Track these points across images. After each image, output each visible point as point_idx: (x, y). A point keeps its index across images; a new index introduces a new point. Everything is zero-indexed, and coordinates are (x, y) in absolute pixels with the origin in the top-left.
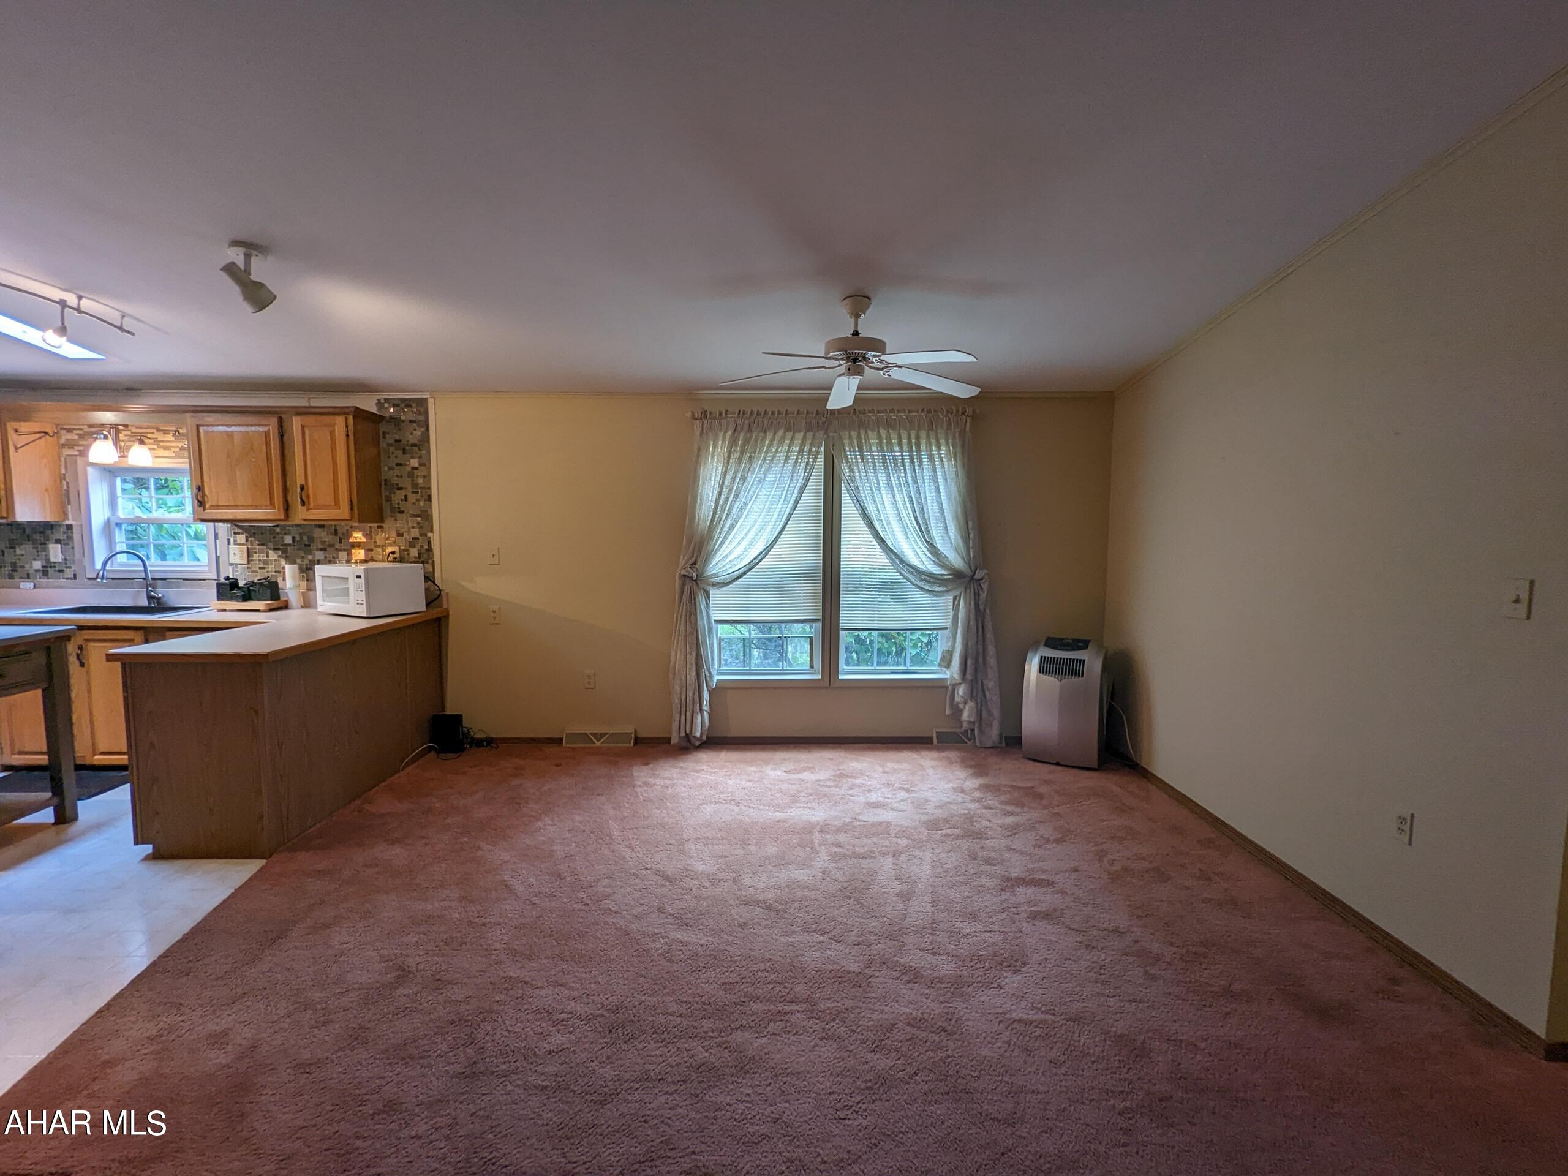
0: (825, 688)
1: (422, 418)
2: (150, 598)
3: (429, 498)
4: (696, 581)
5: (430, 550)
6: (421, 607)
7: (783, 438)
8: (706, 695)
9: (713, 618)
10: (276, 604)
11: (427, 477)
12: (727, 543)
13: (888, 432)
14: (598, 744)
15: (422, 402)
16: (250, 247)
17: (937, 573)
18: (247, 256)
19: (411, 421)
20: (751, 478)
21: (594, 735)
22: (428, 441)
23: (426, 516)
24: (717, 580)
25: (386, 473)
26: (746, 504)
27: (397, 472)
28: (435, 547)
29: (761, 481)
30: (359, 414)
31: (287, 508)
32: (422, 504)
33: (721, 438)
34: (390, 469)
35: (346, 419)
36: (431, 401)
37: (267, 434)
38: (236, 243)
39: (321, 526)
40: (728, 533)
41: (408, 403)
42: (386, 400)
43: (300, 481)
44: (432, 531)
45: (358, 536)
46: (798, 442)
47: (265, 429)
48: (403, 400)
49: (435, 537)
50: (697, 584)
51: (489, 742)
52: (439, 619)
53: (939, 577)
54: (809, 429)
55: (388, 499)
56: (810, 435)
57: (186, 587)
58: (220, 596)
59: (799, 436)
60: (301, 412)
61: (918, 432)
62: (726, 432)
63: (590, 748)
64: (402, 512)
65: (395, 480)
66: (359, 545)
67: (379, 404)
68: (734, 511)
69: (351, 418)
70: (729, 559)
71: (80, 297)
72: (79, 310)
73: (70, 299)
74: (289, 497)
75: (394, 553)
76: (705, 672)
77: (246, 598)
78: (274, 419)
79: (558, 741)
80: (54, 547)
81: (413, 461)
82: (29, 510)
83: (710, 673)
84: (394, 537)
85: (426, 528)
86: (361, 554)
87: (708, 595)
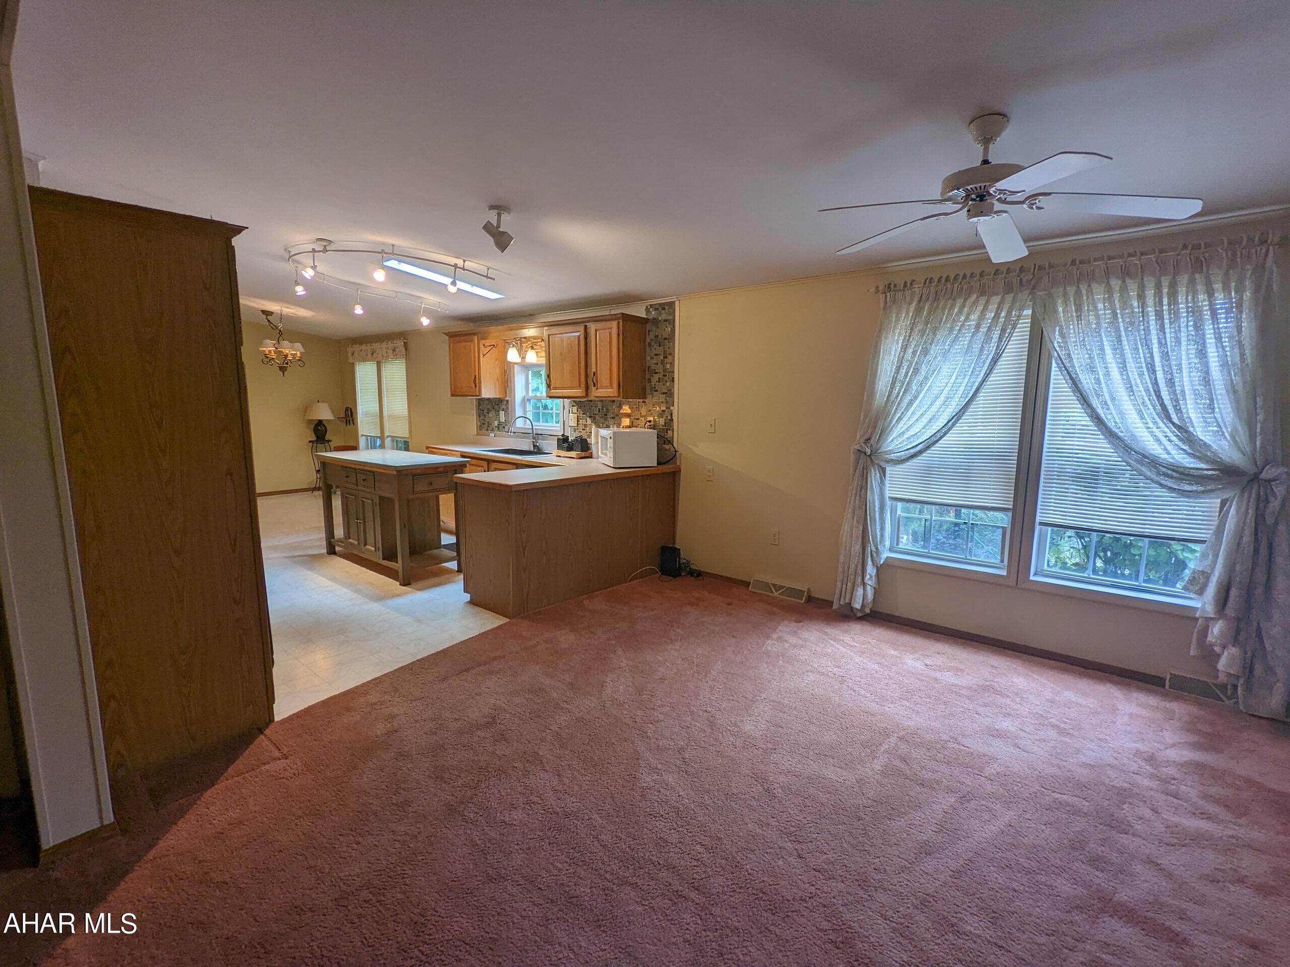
0: (1011, 587)
1: (671, 317)
2: (534, 446)
3: (673, 381)
4: (870, 456)
5: (672, 420)
6: (653, 461)
7: (975, 303)
8: (870, 570)
9: (888, 494)
10: (583, 454)
11: (672, 364)
12: (905, 419)
13: (1124, 282)
14: (776, 594)
15: (671, 305)
16: (499, 208)
17: (1192, 466)
18: (499, 215)
19: (665, 321)
20: (934, 350)
21: (775, 586)
22: (674, 336)
23: (669, 394)
24: (893, 456)
25: (650, 362)
26: (926, 378)
27: (655, 361)
28: (675, 418)
29: (945, 354)
30: (626, 318)
31: (587, 389)
32: (668, 384)
33: (904, 311)
34: (652, 358)
35: (618, 322)
36: (677, 303)
37: (579, 337)
38: (492, 207)
39: (613, 401)
40: (907, 409)
41: (662, 306)
42: (651, 305)
43: (594, 370)
44: (673, 405)
45: (626, 409)
46: (993, 307)
47: (578, 334)
48: (660, 304)
49: (675, 409)
50: (872, 461)
51: (699, 574)
52: (674, 472)
53: (1195, 473)
54: (1009, 289)
55: (649, 380)
56: (1009, 297)
57: (550, 440)
58: (560, 447)
59: (996, 300)
60: (596, 320)
61: (1174, 277)
62: (910, 304)
63: (768, 596)
64: (656, 391)
65: (653, 366)
66: (628, 415)
67: (647, 310)
68: (914, 387)
69: (621, 321)
70: (906, 436)
71: (464, 261)
72: (463, 269)
73: (460, 262)
74: (588, 380)
75: (650, 421)
76: (871, 547)
77: (570, 449)
78: (582, 328)
79: (747, 584)
80: (502, 413)
81: (665, 352)
82: (488, 391)
83: (877, 548)
84: (652, 410)
85: (670, 403)
86: (626, 421)
87: (883, 471)
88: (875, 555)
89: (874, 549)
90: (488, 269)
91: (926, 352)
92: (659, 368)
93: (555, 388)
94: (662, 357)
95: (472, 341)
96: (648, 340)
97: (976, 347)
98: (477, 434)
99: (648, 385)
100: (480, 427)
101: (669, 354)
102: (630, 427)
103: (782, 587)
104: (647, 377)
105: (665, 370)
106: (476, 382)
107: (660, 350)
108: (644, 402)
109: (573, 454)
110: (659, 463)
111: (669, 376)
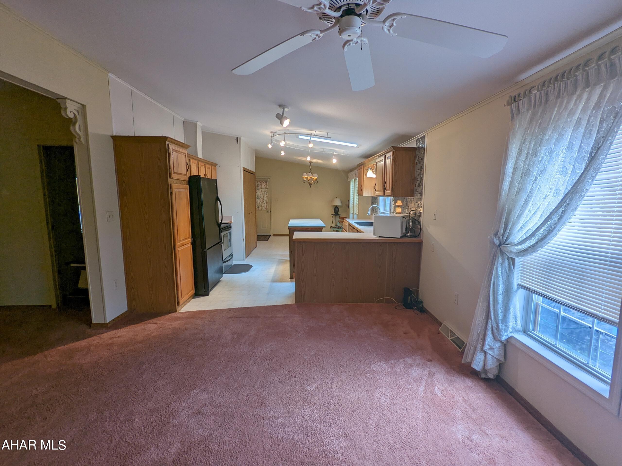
1: (423, 145)
3: (423, 185)
4: (499, 246)
9: (515, 280)
11: (423, 174)
14: (450, 338)
18: (283, 109)
19: (422, 148)
20: (543, 150)
21: (451, 332)
22: (424, 157)
23: (421, 194)
24: (518, 248)
25: (416, 174)
28: (422, 209)
29: (550, 153)
31: (384, 191)
32: (421, 187)
35: (393, 152)
36: (426, 136)
37: (383, 163)
41: (421, 139)
42: (418, 140)
43: (386, 180)
45: (399, 203)
49: (422, 203)
50: (501, 252)
51: (424, 311)
52: (419, 243)
60: (387, 152)
64: (417, 192)
65: (417, 177)
66: (399, 206)
68: (528, 187)
69: (395, 151)
71: (315, 132)
72: (315, 135)
73: (313, 132)
75: (413, 211)
76: (492, 322)
78: (384, 157)
79: (440, 325)
83: (498, 326)
84: (415, 204)
85: (421, 199)
86: (399, 210)
87: (512, 261)
88: (495, 331)
89: (494, 325)
90: (328, 133)
91: (535, 154)
93: (377, 191)
94: (420, 170)
95: (362, 168)
96: (416, 161)
97: (577, 143)
99: (415, 188)
100: (371, 212)
101: (422, 168)
102: (400, 213)
103: (454, 335)
104: (415, 183)
105: (421, 179)
106: (362, 188)
107: (420, 166)
108: (413, 199)
110: (401, 236)
111: (421, 182)
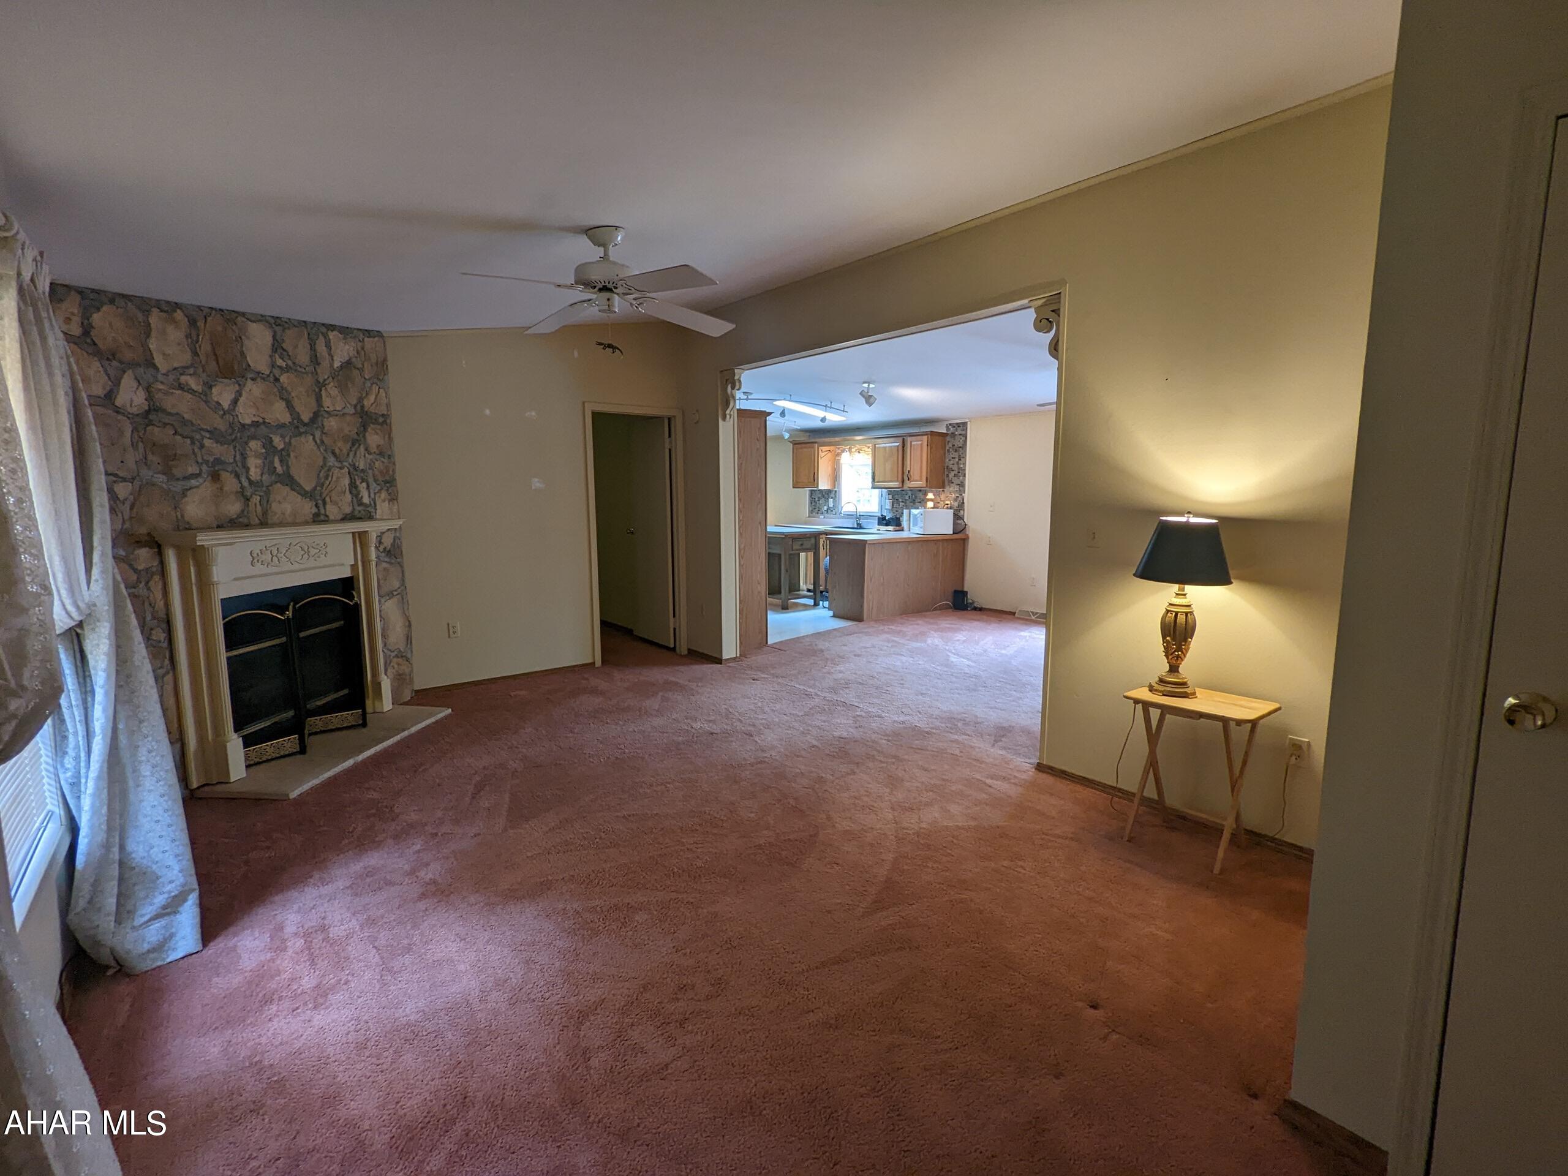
1: (964, 432)
2: (858, 524)
3: (965, 476)
5: (963, 503)
6: (950, 531)
10: (898, 528)
11: (964, 464)
14: (1033, 618)
15: (965, 424)
18: (868, 387)
19: (960, 435)
21: (1032, 613)
22: (966, 445)
23: (962, 485)
25: (949, 463)
27: (952, 462)
28: (965, 501)
30: (932, 434)
31: (903, 482)
32: (961, 478)
34: (950, 460)
36: (970, 423)
37: (898, 446)
39: (920, 491)
41: (958, 425)
42: (950, 424)
43: (908, 468)
44: (964, 493)
45: (930, 496)
47: (898, 444)
48: (957, 424)
49: (966, 496)
51: (980, 608)
52: (964, 540)
55: (948, 476)
58: (879, 523)
60: (911, 435)
63: (1028, 619)
64: (953, 483)
65: (951, 466)
66: (931, 500)
67: (947, 427)
69: (929, 436)
74: (904, 476)
75: (948, 504)
77: (887, 525)
78: (901, 439)
79: (1014, 614)
80: (831, 500)
81: (959, 456)
82: (823, 484)
84: (949, 496)
85: (962, 491)
86: (930, 504)
92: (955, 467)
93: (878, 482)
94: (957, 460)
95: (814, 447)
96: (947, 448)
98: (809, 517)
99: (946, 479)
100: (811, 512)
101: (962, 458)
102: (933, 508)
103: (1037, 613)
104: (946, 473)
105: (959, 469)
106: (815, 479)
107: (956, 455)
108: (943, 491)
109: (890, 528)
110: (954, 533)
111: (961, 472)
